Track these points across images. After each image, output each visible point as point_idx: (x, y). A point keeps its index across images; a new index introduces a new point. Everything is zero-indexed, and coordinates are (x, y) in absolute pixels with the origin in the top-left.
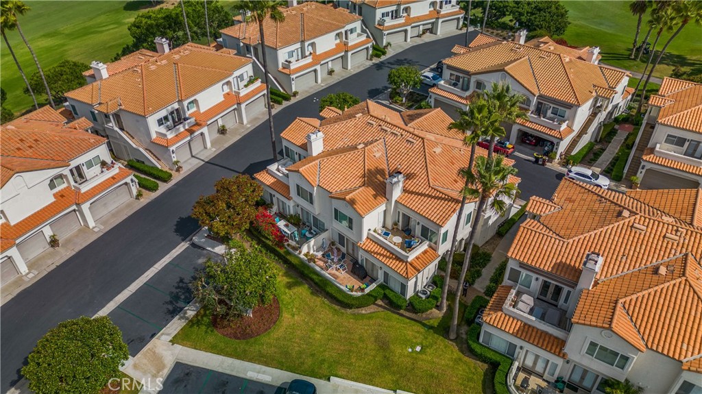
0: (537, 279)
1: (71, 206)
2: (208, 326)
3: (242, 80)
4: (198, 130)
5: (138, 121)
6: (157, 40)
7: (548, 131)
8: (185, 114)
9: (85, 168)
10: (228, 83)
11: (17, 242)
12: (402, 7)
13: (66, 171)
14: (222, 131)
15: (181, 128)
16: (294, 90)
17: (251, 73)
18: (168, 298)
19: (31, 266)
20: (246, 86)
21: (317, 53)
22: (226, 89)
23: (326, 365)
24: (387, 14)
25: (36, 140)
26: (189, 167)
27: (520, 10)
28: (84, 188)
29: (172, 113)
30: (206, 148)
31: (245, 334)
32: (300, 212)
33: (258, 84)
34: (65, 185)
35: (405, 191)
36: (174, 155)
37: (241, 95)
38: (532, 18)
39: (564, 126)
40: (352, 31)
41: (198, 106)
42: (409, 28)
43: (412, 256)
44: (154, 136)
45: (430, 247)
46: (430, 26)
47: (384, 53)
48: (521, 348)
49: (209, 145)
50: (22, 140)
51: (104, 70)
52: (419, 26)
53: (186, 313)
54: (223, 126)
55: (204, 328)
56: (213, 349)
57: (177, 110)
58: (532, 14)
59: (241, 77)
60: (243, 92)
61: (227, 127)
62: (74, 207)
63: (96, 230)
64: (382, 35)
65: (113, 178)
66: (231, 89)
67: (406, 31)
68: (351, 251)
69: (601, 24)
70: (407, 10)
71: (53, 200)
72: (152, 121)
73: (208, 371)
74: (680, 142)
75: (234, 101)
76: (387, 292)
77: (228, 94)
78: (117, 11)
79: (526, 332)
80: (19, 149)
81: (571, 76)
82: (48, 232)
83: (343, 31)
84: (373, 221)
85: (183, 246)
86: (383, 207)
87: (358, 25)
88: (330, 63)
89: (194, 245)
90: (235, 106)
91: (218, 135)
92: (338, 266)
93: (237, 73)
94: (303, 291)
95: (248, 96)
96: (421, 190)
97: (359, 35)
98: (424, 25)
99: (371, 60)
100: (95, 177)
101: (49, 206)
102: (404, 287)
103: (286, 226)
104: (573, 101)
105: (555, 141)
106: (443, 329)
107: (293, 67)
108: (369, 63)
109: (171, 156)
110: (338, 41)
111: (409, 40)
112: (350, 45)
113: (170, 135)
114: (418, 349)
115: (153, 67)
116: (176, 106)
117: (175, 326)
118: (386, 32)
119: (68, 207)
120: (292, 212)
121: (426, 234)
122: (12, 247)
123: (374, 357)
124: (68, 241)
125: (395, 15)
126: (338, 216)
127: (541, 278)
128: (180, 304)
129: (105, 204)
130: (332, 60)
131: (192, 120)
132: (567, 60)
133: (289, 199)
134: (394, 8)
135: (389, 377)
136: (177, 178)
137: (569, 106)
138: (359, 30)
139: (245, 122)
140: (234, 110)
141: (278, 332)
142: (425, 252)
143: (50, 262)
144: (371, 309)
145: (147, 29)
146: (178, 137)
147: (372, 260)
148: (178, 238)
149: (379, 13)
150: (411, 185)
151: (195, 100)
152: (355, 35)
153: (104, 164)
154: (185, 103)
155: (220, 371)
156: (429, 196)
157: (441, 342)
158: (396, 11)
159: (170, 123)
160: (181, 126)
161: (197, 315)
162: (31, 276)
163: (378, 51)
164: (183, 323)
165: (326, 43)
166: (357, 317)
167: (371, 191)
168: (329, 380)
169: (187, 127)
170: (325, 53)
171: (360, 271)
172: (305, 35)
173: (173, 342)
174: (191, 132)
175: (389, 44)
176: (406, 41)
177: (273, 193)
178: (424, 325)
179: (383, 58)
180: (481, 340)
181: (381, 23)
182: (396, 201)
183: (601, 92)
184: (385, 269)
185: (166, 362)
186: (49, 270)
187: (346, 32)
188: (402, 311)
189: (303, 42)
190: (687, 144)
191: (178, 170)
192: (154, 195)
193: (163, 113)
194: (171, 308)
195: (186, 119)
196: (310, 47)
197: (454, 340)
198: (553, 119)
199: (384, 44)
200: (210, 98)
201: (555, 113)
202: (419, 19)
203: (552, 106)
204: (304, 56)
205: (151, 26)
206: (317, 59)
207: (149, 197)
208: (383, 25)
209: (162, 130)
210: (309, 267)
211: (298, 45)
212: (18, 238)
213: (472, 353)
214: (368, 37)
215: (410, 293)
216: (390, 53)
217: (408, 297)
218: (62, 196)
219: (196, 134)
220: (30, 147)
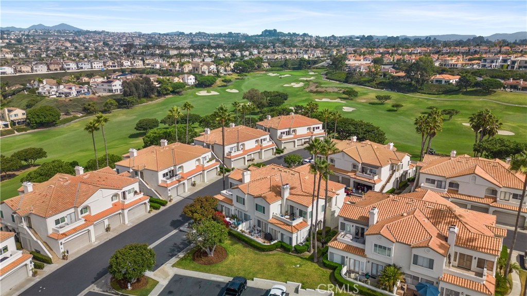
0: (353, 226)
1: (119, 210)
2: (190, 260)
3: (206, 160)
4: (183, 180)
5: (153, 175)
6: (162, 141)
7: (368, 180)
8: (176, 172)
9: (127, 193)
10: (198, 160)
11: (95, 223)
12: (292, 129)
13: (120, 192)
14: (194, 185)
15: (174, 179)
16: (232, 167)
17: (210, 157)
18: (169, 251)
19: (97, 239)
20: (208, 162)
21: (246, 149)
22: (197, 163)
23: (252, 274)
24: (284, 133)
25: (106, 178)
26: (176, 200)
27: (357, 132)
28: (127, 202)
29: (170, 172)
30: (184, 192)
31: (210, 263)
32: (237, 214)
33: (214, 161)
34: (117, 201)
35: (290, 194)
36: (169, 192)
37: (205, 166)
38: (365, 135)
39: (376, 178)
40: (264, 140)
41: (183, 170)
42: (296, 140)
43: (295, 223)
44: (160, 182)
45: (304, 221)
46: (308, 140)
47: (282, 152)
48: (347, 257)
49: (186, 190)
50: (100, 177)
51: (135, 152)
52: (302, 139)
53: (178, 256)
54: (194, 182)
55: (189, 261)
56: (194, 269)
57: (172, 170)
58: (364, 134)
59: (205, 158)
60: (206, 165)
61: (196, 183)
62: (120, 211)
63: (128, 225)
64: (281, 143)
65: (140, 199)
66: (200, 163)
67: (294, 142)
68: (264, 230)
69: (408, 142)
70: (294, 131)
71: (112, 206)
72: (160, 174)
73: (191, 277)
74: (433, 182)
75: (201, 170)
76: (283, 244)
77: (198, 166)
78: (125, 138)
79: (348, 248)
80: (98, 181)
81: (378, 154)
82: (107, 222)
83: (260, 139)
84: (275, 209)
85: (175, 232)
86: (280, 202)
87: (268, 137)
88: (252, 155)
89: (181, 231)
90: (201, 172)
91: (191, 187)
92: (257, 235)
93: (204, 156)
94: (239, 246)
95: (208, 167)
96: (298, 193)
97: (268, 142)
98: (304, 139)
99: (275, 155)
100: (130, 198)
101: (109, 209)
102: (291, 239)
103: (230, 220)
104: (379, 165)
105: (372, 185)
106: (311, 259)
107: (233, 154)
108: (274, 157)
109: (168, 193)
110: (257, 144)
111: (296, 146)
112: (263, 146)
113: (169, 182)
114: (298, 266)
115: (162, 150)
116: (172, 168)
117: (174, 260)
118: (283, 142)
119: (117, 211)
120: (233, 213)
121: (302, 214)
122: (91, 225)
123: (276, 270)
124: (115, 230)
125: (288, 133)
126: (258, 207)
127: (355, 225)
128: (176, 253)
129: (134, 213)
130: (253, 154)
131: (180, 175)
132: (376, 147)
133: (232, 205)
134: (287, 130)
135: (283, 277)
136: (169, 205)
137: (377, 167)
138: (268, 140)
139: (206, 181)
140: (200, 174)
141: (227, 262)
142: (301, 223)
143: (106, 238)
144: (274, 252)
145: (154, 139)
146: (172, 183)
147: (275, 228)
148: (172, 228)
149: (279, 132)
150: (293, 191)
151: (182, 166)
152: (266, 142)
153: (136, 192)
154: (177, 167)
155: (197, 277)
156: (302, 195)
157: (309, 263)
158: (289, 131)
159: (168, 176)
160: (174, 178)
161: (184, 256)
162: (96, 243)
163: (279, 151)
164: (178, 259)
165: (250, 144)
166: (267, 255)
167: (274, 194)
168: (253, 280)
169: (177, 179)
170: (250, 149)
171: (268, 237)
172: (240, 140)
173: (173, 266)
174: (179, 181)
175: (285, 148)
176: (294, 147)
177: (223, 204)
178: (302, 258)
179: (282, 154)
180: (329, 259)
181: (281, 137)
182: (286, 199)
183: (393, 162)
184: (282, 231)
185: (170, 274)
186: (106, 241)
187: (261, 140)
188: (290, 253)
189: (238, 143)
190: (436, 182)
191: (170, 201)
192: (157, 212)
193: (166, 171)
194: (171, 254)
195: (176, 175)
196: (242, 147)
197: (317, 263)
198: (370, 175)
199: (283, 148)
200: (190, 166)
201: (371, 171)
202: (301, 136)
203: (369, 168)
204: (238, 150)
205: (156, 137)
206: (245, 152)
207: (155, 212)
208: (281, 138)
209: (164, 179)
210: (242, 235)
211: (236, 145)
212: (95, 221)
213: (325, 266)
214: (273, 143)
215: (294, 244)
216: (286, 152)
217: (293, 246)
218: (115, 205)
219: (181, 183)
220: (104, 181)
